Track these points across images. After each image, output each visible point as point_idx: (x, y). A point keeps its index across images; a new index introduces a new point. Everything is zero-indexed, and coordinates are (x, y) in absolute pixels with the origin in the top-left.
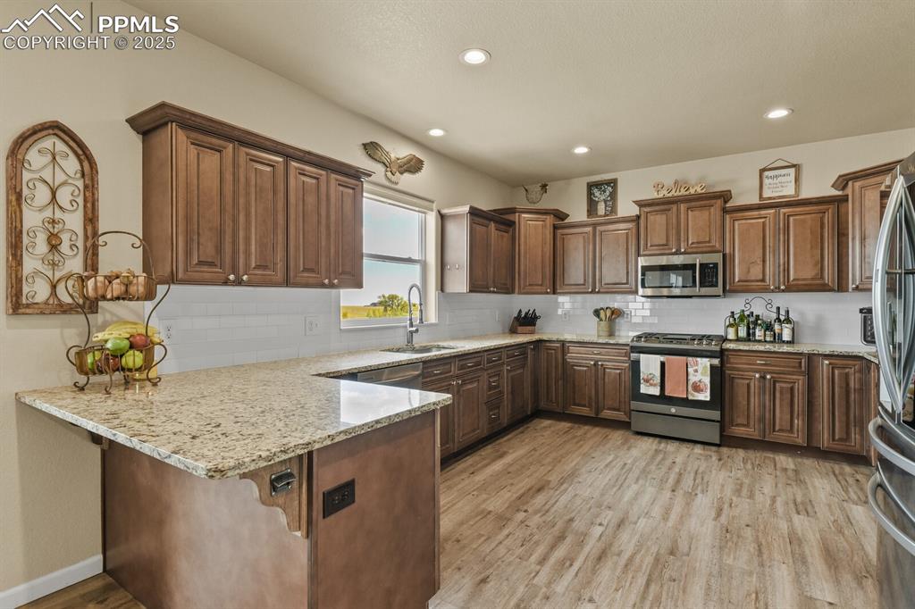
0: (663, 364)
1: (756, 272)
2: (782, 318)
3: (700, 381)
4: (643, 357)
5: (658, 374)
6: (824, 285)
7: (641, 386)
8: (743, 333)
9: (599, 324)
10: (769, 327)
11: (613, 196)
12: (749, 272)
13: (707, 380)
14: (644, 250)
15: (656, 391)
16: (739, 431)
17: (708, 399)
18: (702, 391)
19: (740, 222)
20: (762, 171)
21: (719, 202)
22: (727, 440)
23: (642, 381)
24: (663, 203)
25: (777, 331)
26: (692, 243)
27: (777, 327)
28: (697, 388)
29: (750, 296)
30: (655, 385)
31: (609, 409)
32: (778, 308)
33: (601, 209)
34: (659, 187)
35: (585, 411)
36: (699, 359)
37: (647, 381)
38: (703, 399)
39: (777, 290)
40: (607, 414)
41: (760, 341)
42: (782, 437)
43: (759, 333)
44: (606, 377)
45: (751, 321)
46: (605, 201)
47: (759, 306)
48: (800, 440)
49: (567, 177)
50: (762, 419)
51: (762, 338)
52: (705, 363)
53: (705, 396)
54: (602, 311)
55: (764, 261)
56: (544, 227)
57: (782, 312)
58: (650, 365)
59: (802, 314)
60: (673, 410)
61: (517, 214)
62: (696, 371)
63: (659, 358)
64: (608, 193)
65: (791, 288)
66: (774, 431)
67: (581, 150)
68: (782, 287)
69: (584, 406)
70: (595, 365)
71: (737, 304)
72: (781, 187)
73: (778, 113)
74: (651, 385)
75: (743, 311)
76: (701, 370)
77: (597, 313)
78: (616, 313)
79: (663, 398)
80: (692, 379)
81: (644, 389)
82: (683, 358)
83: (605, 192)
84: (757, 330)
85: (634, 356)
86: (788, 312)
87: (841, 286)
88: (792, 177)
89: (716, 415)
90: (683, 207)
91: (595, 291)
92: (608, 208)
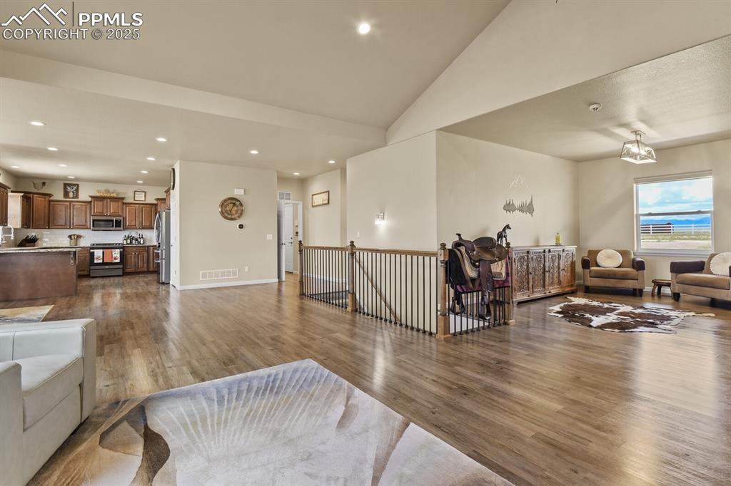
0: (103, 253)
1: (133, 223)
2: (141, 237)
3: (116, 256)
4: (95, 251)
5: (101, 255)
8: (129, 242)
9: (71, 241)
10: (137, 240)
11: (77, 190)
12: (131, 223)
13: (119, 256)
14: (93, 214)
15: (101, 261)
16: (128, 270)
18: (117, 259)
19: (128, 208)
20: (135, 192)
21: (121, 201)
22: (125, 274)
23: (95, 259)
24: (101, 198)
25: (139, 241)
26: (112, 213)
27: (139, 239)
28: (115, 259)
29: (131, 230)
32: (139, 234)
33: (71, 195)
34: (98, 191)
36: (116, 250)
37: (97, 259)
39: (139, 229)
41: (134, 244)
42: (140, 270)
43: (134, 242)
45: (132, 238)
46: (73, 192)
47: (134, 234)
48: (145, 269)
49: (54, 181)
50: (135, 265)
52: (118, 251)
53: (118, 261)
55: (135, 220)
56: (45, 201)
57: (141, 235)
58: (98, 253)
59: (146, 236)
60: (107, 267)
61: (32, 194)
62: (115, 253)
63: (102, 250)
65: (143, 228)
66: (139, 268)
67: (71, 177)
68: (141, 228)
71: (127, 233)
72: (140, 198)
73: (140, 182)
74: (99, 260)
75: (129, 235)
76: (117, 253)
77: (70, 237)
78: (79, 237)
79: (103, 264)
80: (114, 256)
81: (96, 261)
82: (110, 250)
83: (73, 188)
85: (92, 251)
88: (144, 196)
89: (121, 266)
90: (108, 200)
91: (70, 228)
92: (74, 196)
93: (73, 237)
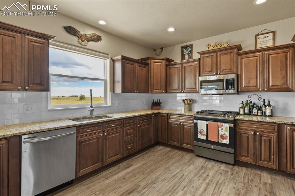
0: (207, 125)
1: (253, 83)
2: (266, 104)
3: (224, 134)
4: (199, 122)
5: (205, 129)
6: (288, 88)
7: (198, 135)
8: (247, 111)
9: (185, 106)
10: (260, 109)
11: (191, 51)
12: (249, 82)
13: (227, 134)
14: (202, 74)
15: (204, 138)
16: (244, 159)
17: (228, 143)
18: (225, 139)
19: (245, 59)
20: (256, 36)
21: (235, 51)
22: (237, 163)
23: (198, 133)
24: (211, 53)
25: (263, 111)
26: (223, 70)
27: (263, 109)
28: (223, 137)
29: (251, 94)
30: (204, 135)
31: (186, 144)
32: (264, 100)
33: (186, 56)
34: (209, 45)
35: (176, 144)
36: (224, 124)
37: (200, 133)
38: (226, 143)
39: (263, 91)
40: (185, 146)
41: (255, 115)
42: (265, 164)
43: (255, 111)
44: (185, 129)
45: (251, 106)
46: (188, 54)
47: (255, 99)
48: (274, 166)
49: (172, 45)
50: (255, 154)
51: (256, 114)
52: (226, 126)
53: (226, 141)
54: (186, 100)
55: (257, 77)
56: (162, 65)
57: (266, 101)
58: (202, 125)
59: (276, 102)
60: (212, 147)
61: (150, 60)
62: (222, 129)
63: (206, 122)
64: (189, 50)
65: (269, 90)
66: (261, 161)
67: (171, 30)
68: (266, 90)
69: (176, 142)
70: (180, 124)
71: (244, 97)
72: (267, 42)
74: (202, 135)
75: (247, 101)
76: (224, 129)
79: (207, 141)
80: (221, 133)
82: (216, 123)
83: (188, 50)
84: (254, 110)
85: (195, 121)
86: (269, 102)
88: (271, 38)
89: (232, 150)
91: (182, 92)
92: (189, 57)
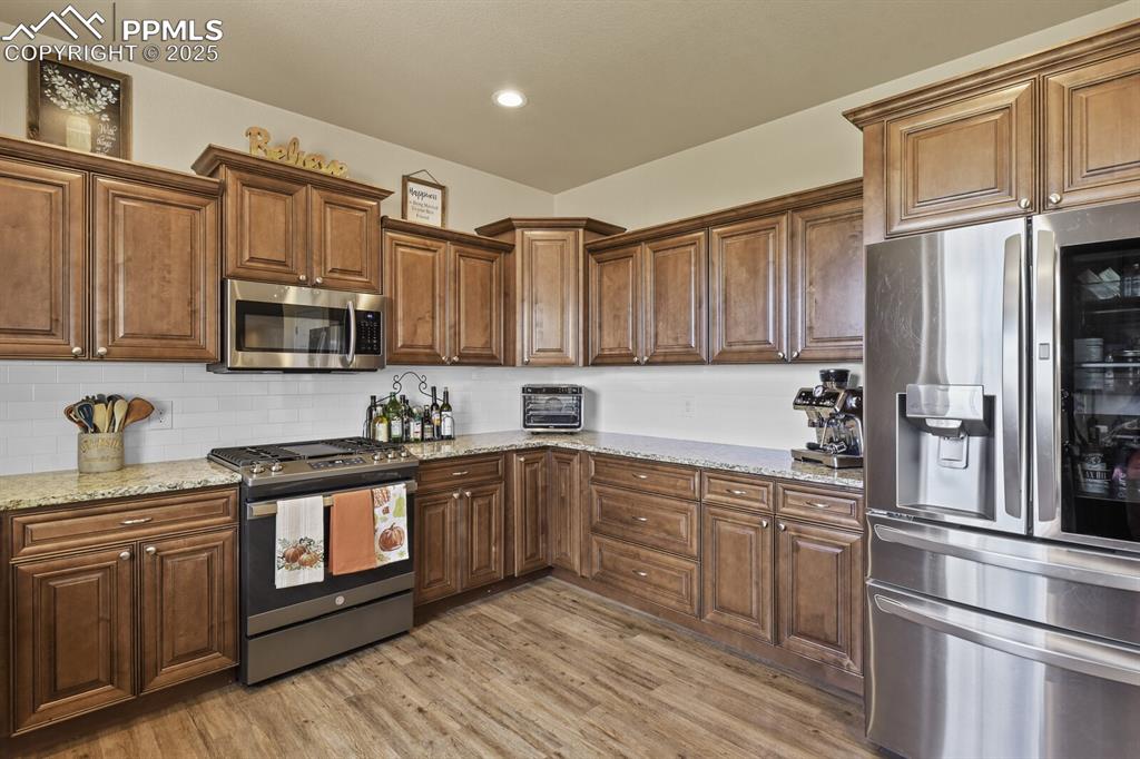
0: (327, 510)
1: (423, 334)
2: (440, 403)
3: (392, 528)
4: (282, 507)
5: (319, 536)
6: (493, 357)
7: (278, 573)
8: (397, 430)
11: (119, 112)
12: (415, 332)
13: (402, 523)
15: (315, 574)
16: (433, 593)
17: (406, 557)
18: (395, 544)
19: (402, 249)
20: (406, 179)
21: (371, 205)
22: (421, 614)
23: (279, 562)
24: (278, 176)
25: (436, 423)
26: (333, 271)
27: (435, 417)
28: (387, 543)
30: (311, 563)
31: (177, 659)
32: (434, 389)
33: (80, 137)
36: (390, 488)
37: (293, 559)
38: (398, 559)
39: (449, 361)
40: (171, 674)
41: (416, 441)
43: (415, 428)
44: (168, 580)
50: (460, 561)
51: (419, 436)
53: (400, 553)
54: (100, 406)
55: (433, 318)
57: (440, 396)
58: (298, 520)
60: (340, 601)
62: (386, 511)
64: (101, 103)
66: (472, 574)
68: (455, 358)
70: (132, 557)
72: (427, 211)
73: (510, 99)
74: (303, 564)
75: (393, 395)
76: (393, 507)
77: (83, 413)
78: (141, 410)
80: (382, 527)
81: (284, 579)
82: (365, 492)
83: (90, 95)
84: (412, 424)
86: (446, 394)
87: (507, 360)
88: (438, 203)
89: (409, 579)
90: (316, 196)
91: (88, 354)
92: (99, 141)
93: (100, 415)
